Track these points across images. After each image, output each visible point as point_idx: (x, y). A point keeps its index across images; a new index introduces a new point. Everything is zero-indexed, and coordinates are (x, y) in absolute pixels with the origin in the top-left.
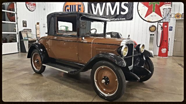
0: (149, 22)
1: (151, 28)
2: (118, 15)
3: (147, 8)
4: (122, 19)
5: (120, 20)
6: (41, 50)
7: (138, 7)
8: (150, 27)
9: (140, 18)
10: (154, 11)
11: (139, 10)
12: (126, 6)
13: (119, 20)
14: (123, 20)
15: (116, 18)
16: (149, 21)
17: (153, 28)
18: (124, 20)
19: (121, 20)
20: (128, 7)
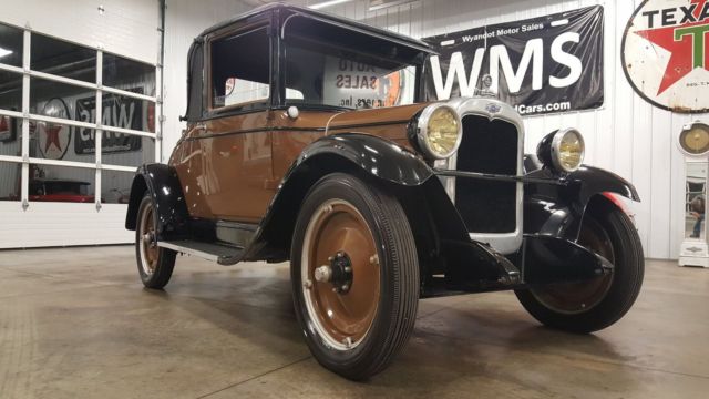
0: (678, 110)
1: (688, 137)
2: (538, 91)
3: (667, 55)
4: (557, 106)
5: (547, 112)
6: (166, 191)
7: (626, 52)
8: (685, 133)
9: (636, 95)
10: (698, 64)
11: (627, 64)
12: (571, 53)
13: (543, 112)
14: (559, 110)
15: (528, 102)
16: (679, 108)
17: (697, 136)
18: (564, 110)
19: (553, 111)
20: (578, 55)
